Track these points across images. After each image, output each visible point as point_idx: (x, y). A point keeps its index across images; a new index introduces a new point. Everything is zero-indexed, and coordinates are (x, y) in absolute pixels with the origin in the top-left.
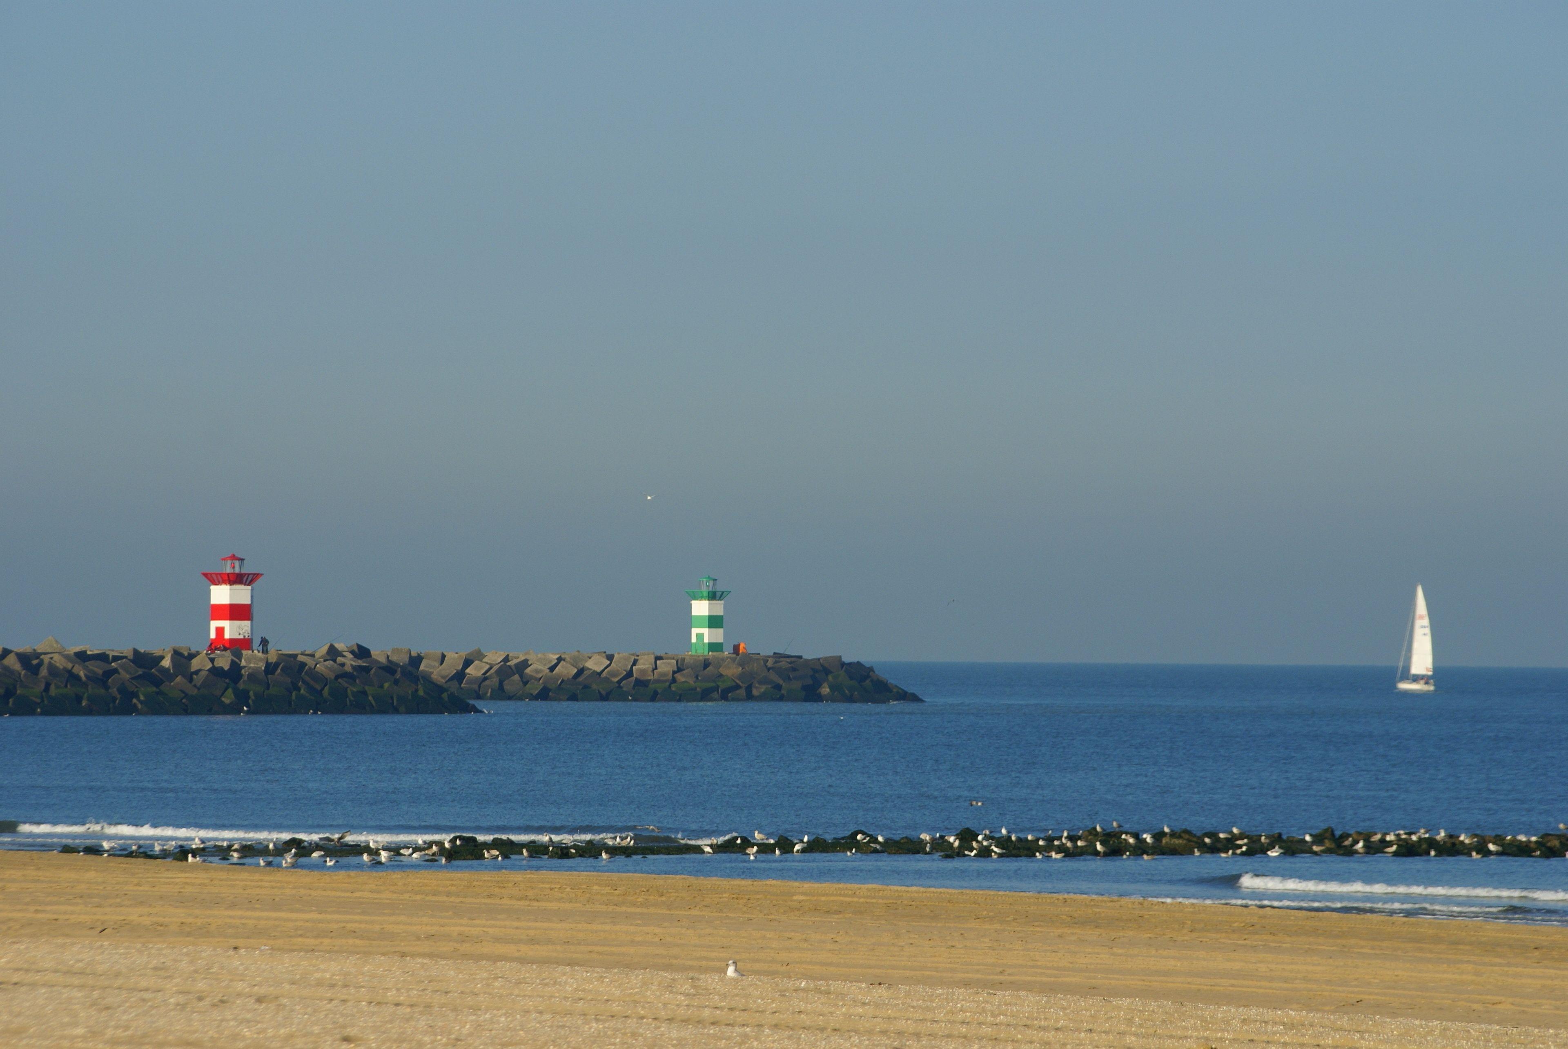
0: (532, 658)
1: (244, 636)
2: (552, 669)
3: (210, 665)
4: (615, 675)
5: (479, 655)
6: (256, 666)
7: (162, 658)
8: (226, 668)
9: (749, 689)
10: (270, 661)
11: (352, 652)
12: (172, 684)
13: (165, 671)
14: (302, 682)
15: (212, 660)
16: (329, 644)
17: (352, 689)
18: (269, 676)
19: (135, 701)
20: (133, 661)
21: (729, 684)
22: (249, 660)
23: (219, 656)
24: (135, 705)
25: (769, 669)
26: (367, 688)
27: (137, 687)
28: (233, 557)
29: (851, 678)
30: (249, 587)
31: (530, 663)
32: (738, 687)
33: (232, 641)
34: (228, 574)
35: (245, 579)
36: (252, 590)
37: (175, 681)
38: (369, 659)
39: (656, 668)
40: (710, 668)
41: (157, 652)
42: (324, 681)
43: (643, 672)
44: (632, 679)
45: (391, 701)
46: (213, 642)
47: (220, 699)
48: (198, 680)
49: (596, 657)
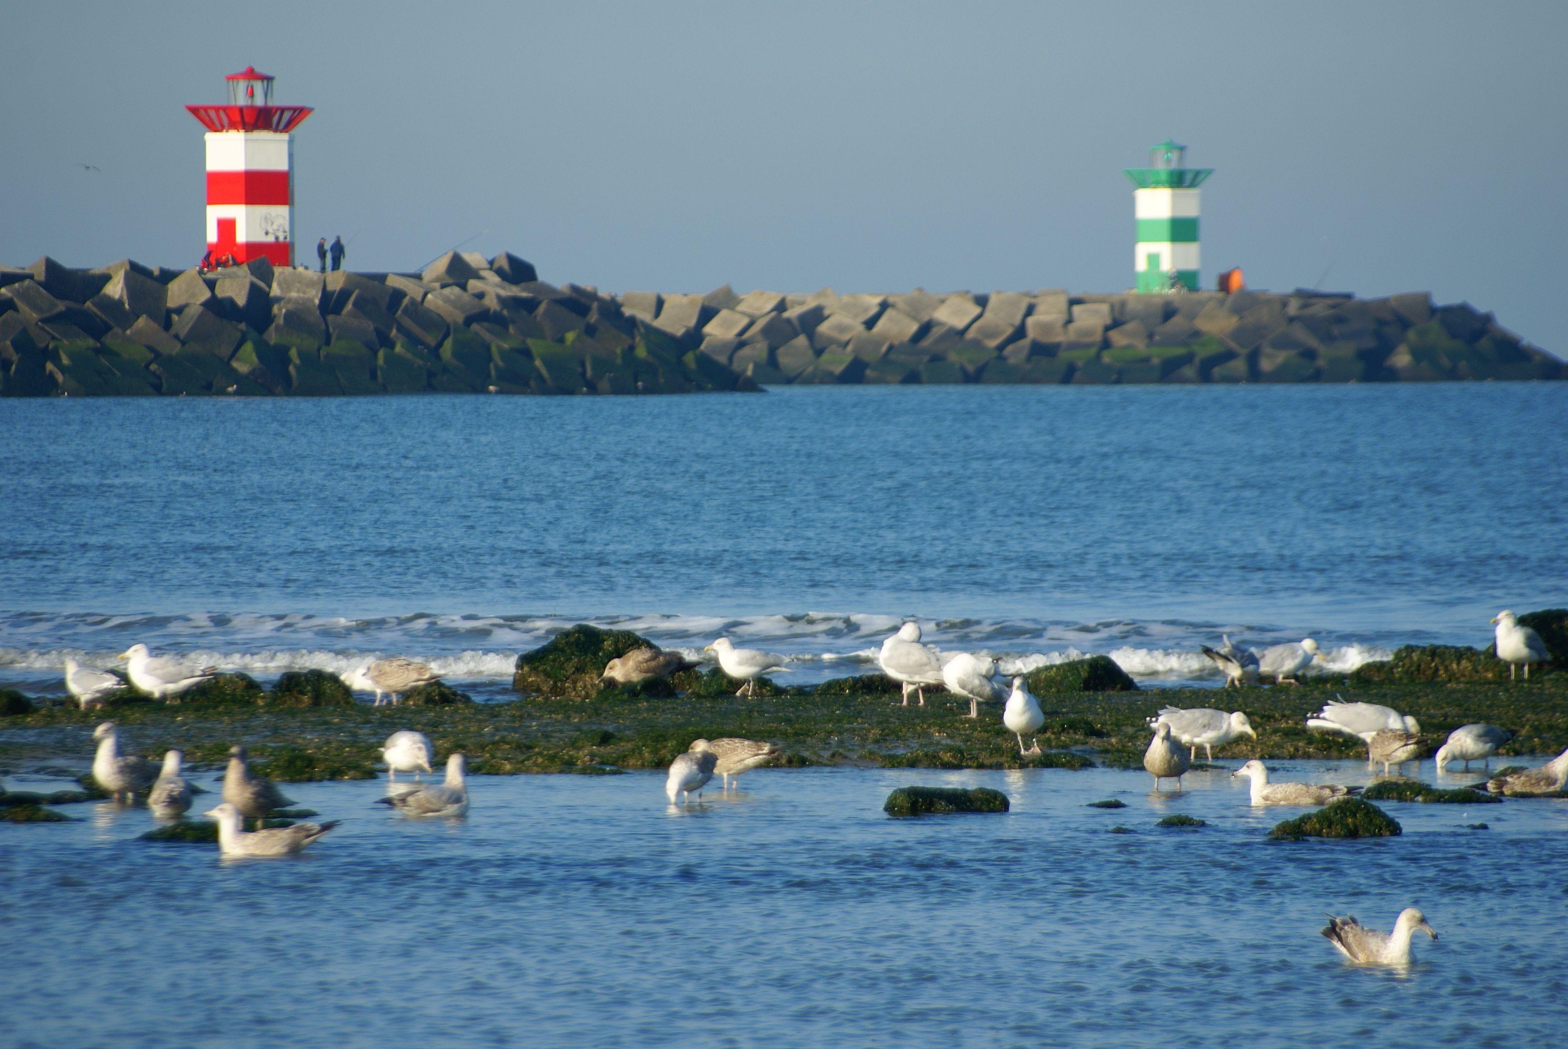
0: (830, 304)
1: (277, 238)
2: (870, 323)
3: (206, 294)
4: (992, 335)
5: (729, 299)
6: (301, 295)
7: (106, 278)
8: (241, 300)
9: (1253, 358)
10: (330, 288)
11: (500, 272)
12: (128, 332)
13: (113, 306)
14: (398, 330)
15: (211, 285)
16: (450, 255)
17: (499, 345)
18: (330, 318)
19: (50, 366)
20: (45, 285)
21: (1213, 349)
22: (286, 285)
23: (225, 276)
24: (51, 375)
25: (1291, 320)
26: (530, 342)
27: (54, 338)
28: (251, 74)
29: (1454, 336)
30: (285, 137)
31: (827, 312)
32: (1229, 355)
33: (253, 249)
34: (241, 110)
35: (275, 119)
36: (291, 142)
37: (134, 327)
38: (532, 285)
39: (1070, 321)
40: (1176, 320)
41: (97, 267)
42: (444, 329)
43: (1046, 328)
44: (1025, 343)
45: (580, 370)
46: (212, 250)
47: (228, 363)
48: (182, 325)
49: (954, 301)
